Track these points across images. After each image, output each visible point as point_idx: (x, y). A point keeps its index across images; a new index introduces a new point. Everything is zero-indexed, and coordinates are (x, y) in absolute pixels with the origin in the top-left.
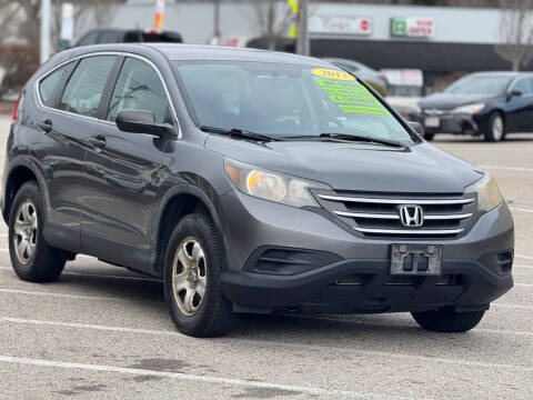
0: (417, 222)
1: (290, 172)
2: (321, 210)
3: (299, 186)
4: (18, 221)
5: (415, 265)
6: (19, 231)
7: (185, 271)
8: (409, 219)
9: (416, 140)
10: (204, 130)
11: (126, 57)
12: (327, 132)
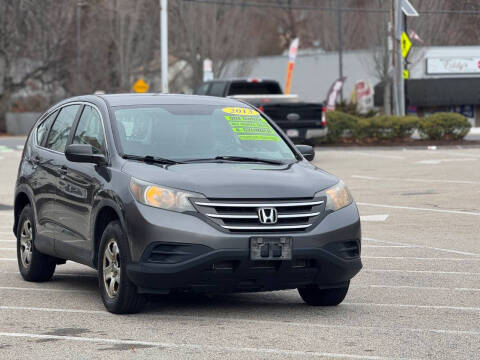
0: (272, 220)
2: (198, 214)
3: (184, 196)
4: (22, 235)
6: (23, 243)
7: (110, 265)
8: (265, 218)
9: (299, 158)
10: (125, 157)
11: (85, 105)
12: (220, 156)
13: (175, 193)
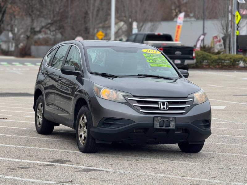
0: (166, 108)
1: (118, 89)
3: (121, 94)
4: (38, 110)
5: (165, 125)
6: (38, 115)
7: (82, 128)
9: (180, 77)
10: (91, 73)
11: (72, 46)
12: (140, 74)
13: (116, 92)
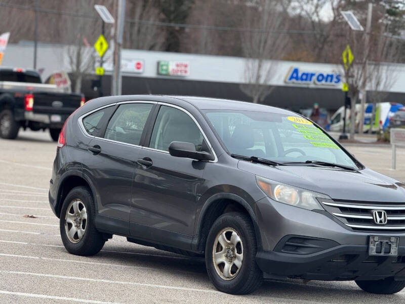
2: (325, 212)
3: (309, 195)
4: (68, 213)
5: (383, 249)
6: (69, 220)
7: (224, 250)
8: (379, 219)
10: (233, 156)
11: (161, 105)
12: (310, 160)
13: (300, 193)
